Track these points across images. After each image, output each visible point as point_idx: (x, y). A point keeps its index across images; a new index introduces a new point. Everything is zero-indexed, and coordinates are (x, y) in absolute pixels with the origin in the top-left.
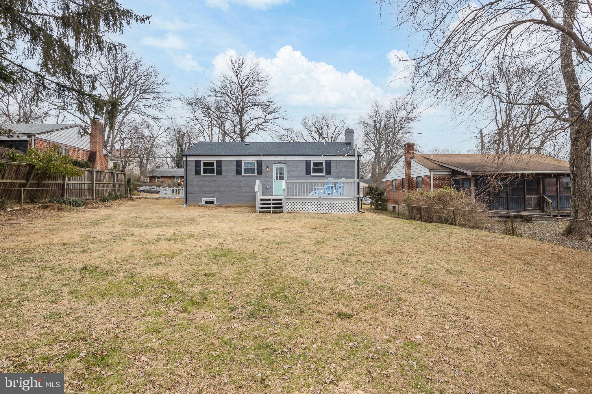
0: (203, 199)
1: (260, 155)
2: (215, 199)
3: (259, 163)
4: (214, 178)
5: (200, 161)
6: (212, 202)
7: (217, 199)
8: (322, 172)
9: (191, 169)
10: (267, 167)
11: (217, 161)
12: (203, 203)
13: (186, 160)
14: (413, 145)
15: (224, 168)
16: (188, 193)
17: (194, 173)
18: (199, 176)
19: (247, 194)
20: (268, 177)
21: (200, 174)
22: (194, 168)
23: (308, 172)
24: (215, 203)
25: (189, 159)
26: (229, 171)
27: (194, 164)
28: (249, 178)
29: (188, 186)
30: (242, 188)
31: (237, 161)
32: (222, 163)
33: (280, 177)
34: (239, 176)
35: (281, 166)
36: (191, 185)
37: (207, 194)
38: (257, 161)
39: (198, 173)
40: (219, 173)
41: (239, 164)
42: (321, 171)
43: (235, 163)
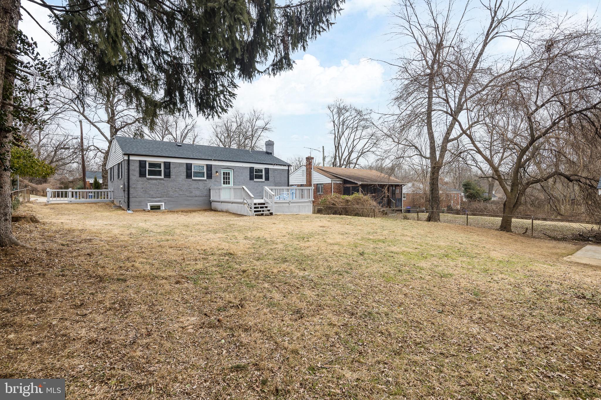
0: (149, 204)
1: (211, 160)
2: (163, 204)
3: (209, 168)
4: (162, 181)
5: (146, 161)
6: (158, 208)
7: (165, 203)
8: (262, 178)
9: (134, 170)
10: (217, 172)
11: (165, 163)
12: (149, 208)
13: (129, 160)
14: (313, 158)
15: (173, 171)
16: (130, 196)
17: (137, 174)
18: (145, 178)
19: (197, 198)
20: (217, 182)
21: (146, 177)
22: (138, 169)
23: (251, 178)
24: (163, 208)
25: (132, 158)
26: (178, 174)
27: (137, 164)
28: (200, 182)
29: (130, 189)
30: (192, 192)
31: (187, 164)
32: (171, 166)
33: (227, 182)
34: (190, 180)
35: (227, 172)
36: (134, 188)
37: (153, 198)
38: (207, 165)
39: (142, 174)
40: (168, 175)
41: (189, 167)
42: (260, 177)
43: (185, 166)
